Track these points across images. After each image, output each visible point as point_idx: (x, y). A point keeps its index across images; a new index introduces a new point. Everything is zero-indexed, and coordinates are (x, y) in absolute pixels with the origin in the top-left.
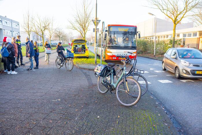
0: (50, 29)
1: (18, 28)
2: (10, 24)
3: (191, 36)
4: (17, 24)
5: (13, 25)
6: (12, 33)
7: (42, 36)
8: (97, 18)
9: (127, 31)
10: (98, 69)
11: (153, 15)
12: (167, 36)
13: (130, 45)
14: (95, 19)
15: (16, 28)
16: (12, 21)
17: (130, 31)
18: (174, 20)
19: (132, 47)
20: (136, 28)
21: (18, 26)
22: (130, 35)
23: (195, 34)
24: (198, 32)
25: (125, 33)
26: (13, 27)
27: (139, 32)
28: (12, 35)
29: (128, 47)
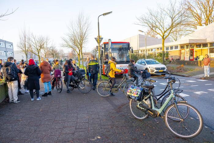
0: (45, 48)
1: (12, 48)
2: (4, 45)
3: (168, 49)
4: (10, 45)
5: (6, 46)
6: (6, 53)
7: (38, 55)
8: (99, 36)
9: (121, 47)
10: (131, 92)
11: (143, 32)
12: (152, 50)
13: (125, 59)
14: (97, 37)
15: (10, 48)
16: (5, 42)
17: (124, 47)
18: (162, 35)
19: (127, 61)
20: (128, 44)
21: (12, 46)
22: (124, 51)
23: (176, 47)
24: (179, 45)
25: (120, 49)
26: (7, 47)
27: (132, 48)
28: (6, 55)
29: (123, 61)
